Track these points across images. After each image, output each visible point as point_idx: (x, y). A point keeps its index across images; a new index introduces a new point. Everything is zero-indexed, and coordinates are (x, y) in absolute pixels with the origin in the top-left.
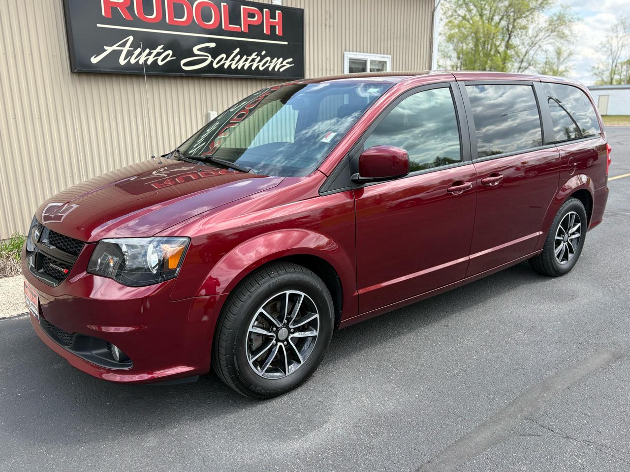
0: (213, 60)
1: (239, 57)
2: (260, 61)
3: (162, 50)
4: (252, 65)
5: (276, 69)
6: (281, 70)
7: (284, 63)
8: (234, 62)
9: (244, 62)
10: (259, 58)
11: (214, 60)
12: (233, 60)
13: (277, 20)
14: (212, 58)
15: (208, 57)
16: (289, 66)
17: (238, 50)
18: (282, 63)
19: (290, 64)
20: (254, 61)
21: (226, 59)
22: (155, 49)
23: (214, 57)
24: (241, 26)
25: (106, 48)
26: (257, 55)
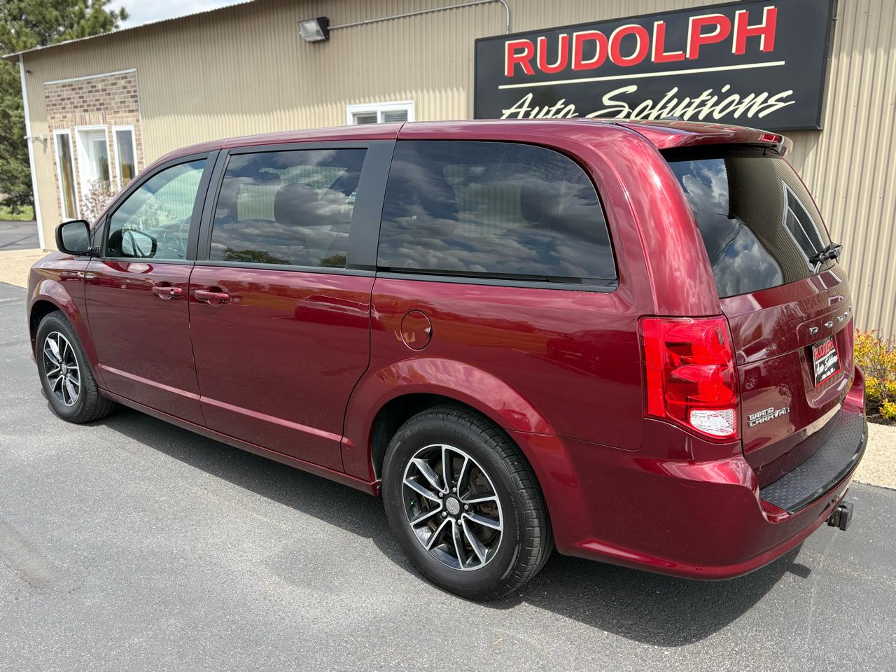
0: (631, 111)
1: (675, 101)
2: (716, 104)
3: (563, 106)
4: (700, 111)
5: (750, 114)
6: (761, 115)
7: (771, 101)
8: (666, 111)
9: (684, 108)
10: (716, 98)
11: (633, 111)
12: (664, 107)
13: (764, 25)
14: (629, 108)
15: (624, 107)
16: (782, 105)
17: (675, 90)
18: (765, 101)
19: (785, 102)
20: (705, 105)
21: (653, 107)
22: (554, 105)
23: (633, 107)
24: (685, 52)
25: (504, 111)
26: (712, 95)
